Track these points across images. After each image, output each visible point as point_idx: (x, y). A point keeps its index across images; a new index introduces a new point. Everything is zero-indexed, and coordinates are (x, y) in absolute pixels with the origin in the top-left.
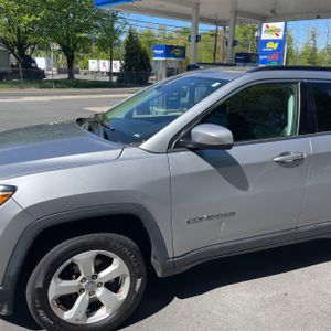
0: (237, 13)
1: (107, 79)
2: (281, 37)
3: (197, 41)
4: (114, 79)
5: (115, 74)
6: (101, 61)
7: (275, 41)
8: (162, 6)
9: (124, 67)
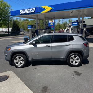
1: (8, 33)
2: (53, 22)
3: (38, 24)
4: (10, 33)
5: (10, 32)
6: (3, 29)
7: (52, 23)
9: (12, 30)
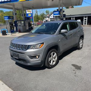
0: (24, 7)
3: (16, 15)
7: (30, 14)
8: (3, 5)
